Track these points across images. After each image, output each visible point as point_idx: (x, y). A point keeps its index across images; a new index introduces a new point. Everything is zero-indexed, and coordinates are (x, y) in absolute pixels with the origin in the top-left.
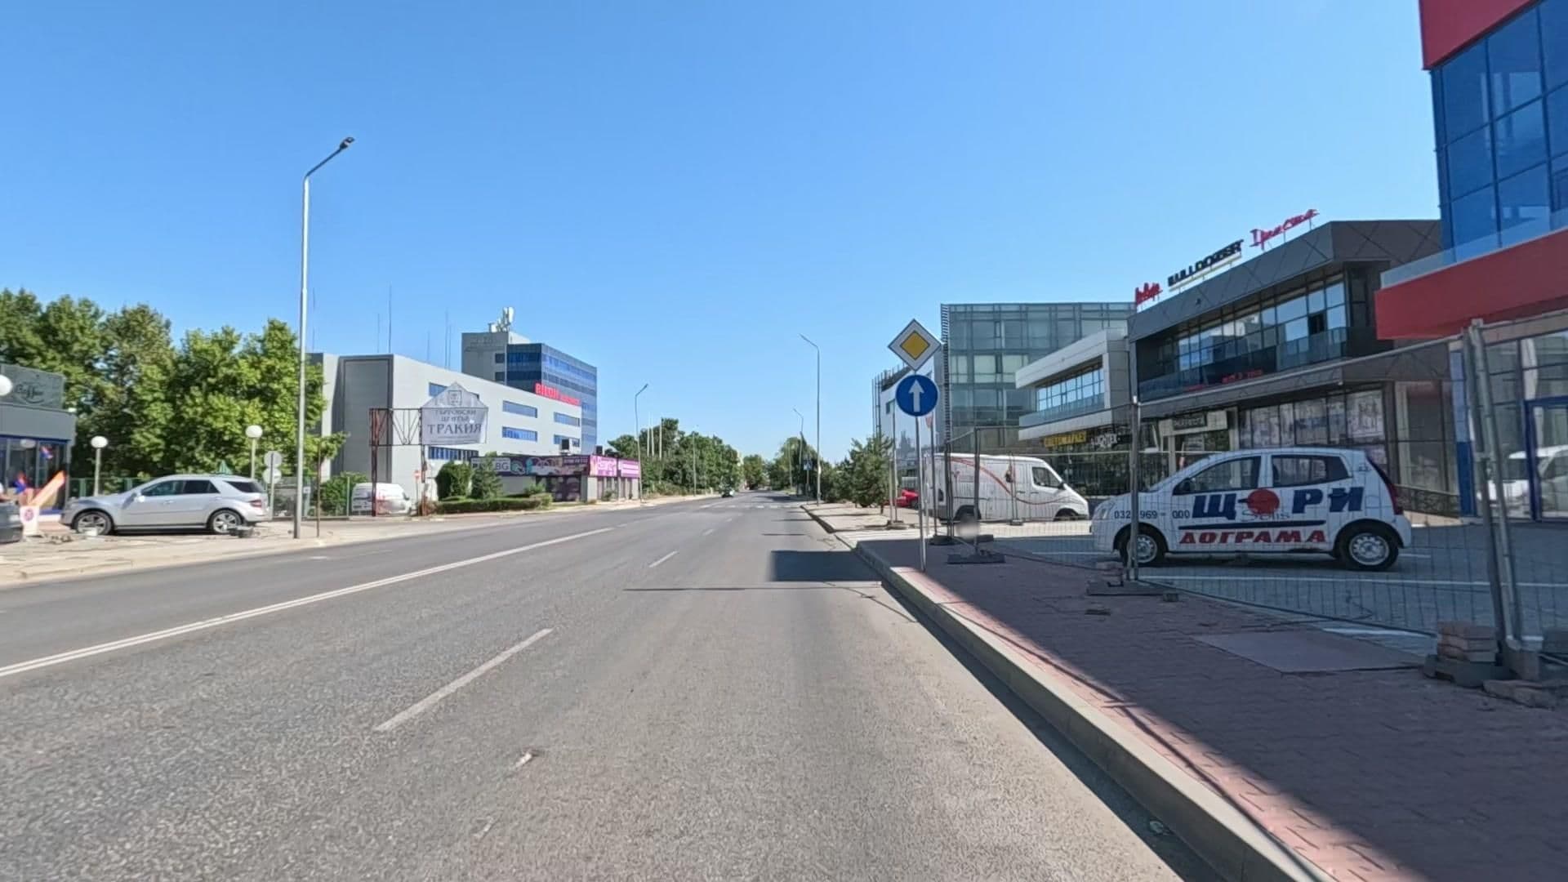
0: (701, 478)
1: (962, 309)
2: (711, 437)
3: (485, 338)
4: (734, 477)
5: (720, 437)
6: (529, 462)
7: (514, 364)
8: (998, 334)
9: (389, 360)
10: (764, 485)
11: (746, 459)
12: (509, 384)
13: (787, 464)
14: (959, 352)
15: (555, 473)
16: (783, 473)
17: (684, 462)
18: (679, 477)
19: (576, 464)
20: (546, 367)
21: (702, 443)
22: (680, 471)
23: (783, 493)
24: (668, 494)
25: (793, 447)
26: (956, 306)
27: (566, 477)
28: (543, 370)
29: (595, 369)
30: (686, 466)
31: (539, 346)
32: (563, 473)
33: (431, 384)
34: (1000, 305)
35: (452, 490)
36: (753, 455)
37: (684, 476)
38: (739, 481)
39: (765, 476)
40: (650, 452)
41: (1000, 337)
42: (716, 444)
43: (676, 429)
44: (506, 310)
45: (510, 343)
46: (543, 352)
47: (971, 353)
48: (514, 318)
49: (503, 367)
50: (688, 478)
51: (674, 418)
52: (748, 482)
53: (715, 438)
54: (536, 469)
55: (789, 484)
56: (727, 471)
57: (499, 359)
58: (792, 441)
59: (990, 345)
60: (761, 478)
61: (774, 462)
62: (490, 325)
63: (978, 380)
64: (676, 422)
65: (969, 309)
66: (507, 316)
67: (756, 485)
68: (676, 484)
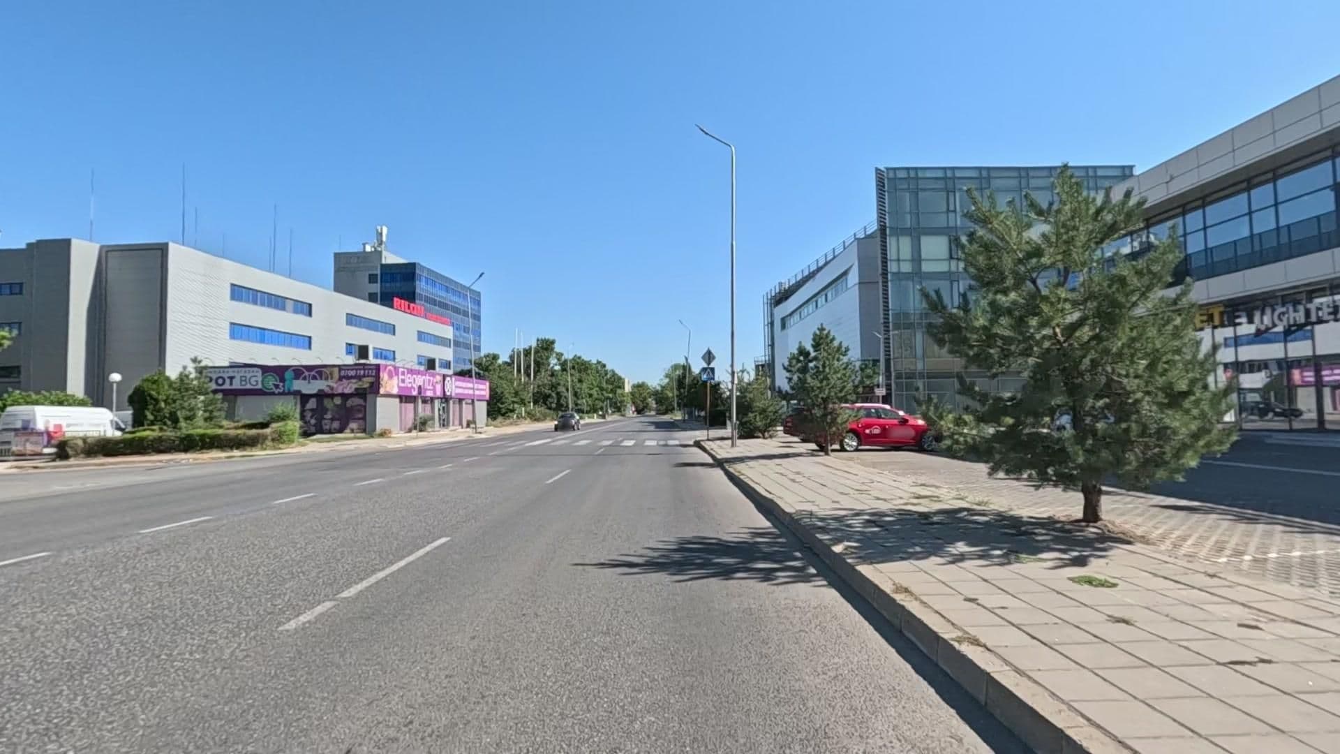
0: (579, 402)
1: (902, 174)
2: (594, 361)
3: (358, 258)
4: (621, 402)
5: (604, 362)
6: (288, 375)
7: (388, 285)
8: (952, 208)
9: (162, 249)
10: (650, 410)
11: (634, 386)
12: (382, 304)
13: (672, 389)
14: (899, 232)
15: (327, 390)
16: (667, 398)
17: (559, 384)
18: (553, 401)
19: (359, 378)
20: (422, 287)
21: (580, 366)
22: (554, 395)
23: (666, 418)
24: (538, 420)
25: (677, 373)
26: (895, 169)
27: (345, 397)
28: (418, 291)
29: (479, 293)
30: (561, 389)
31: (412, 266)
32: (340, 391)
33: (233, 285)
34: (953, 169)
35: (150, 417)
36: (640, 382)
37: (559, 400)
38: (625, 406)
39: (652, 403)
40: (519, 371)
41: (955, 211)
42: (599, 368)
43: (552, 349)
44: (379, 228)
45: (383, 262)
46: (418, 271)
47: (916, 233)
48: (387, 235)
49: (376, 288)
50: (563, 401)
51: (551, 338)
52: (636, 408)
53: (599, 362)
54: (298, 385)
55: (673, 409)
56: (611, 395)
57: (372, 279)
58: (676, 367)
59: (941, 221)
60: (648, 404)
61: (659, 388)
62: (364, 245)
63: (926, 267)
64: (553, 342)
65: (912, 174)
66: (381, 234)
67: (643, 409)
68: (550, 408)
